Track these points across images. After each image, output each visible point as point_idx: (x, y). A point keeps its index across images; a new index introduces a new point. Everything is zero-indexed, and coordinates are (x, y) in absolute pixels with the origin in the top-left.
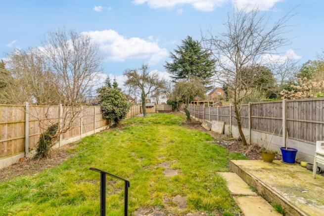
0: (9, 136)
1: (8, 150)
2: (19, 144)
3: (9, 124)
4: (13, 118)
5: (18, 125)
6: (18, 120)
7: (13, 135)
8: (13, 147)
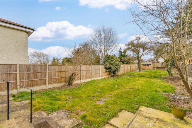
0: (61, 76)
1: (61, 81)
2: (64, 79)
3: (61, 72)
4: (62, 70)
5: (64, 72)
6: (64, 70)
7: (62, 76)
8: (62, 80)
